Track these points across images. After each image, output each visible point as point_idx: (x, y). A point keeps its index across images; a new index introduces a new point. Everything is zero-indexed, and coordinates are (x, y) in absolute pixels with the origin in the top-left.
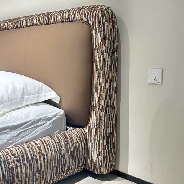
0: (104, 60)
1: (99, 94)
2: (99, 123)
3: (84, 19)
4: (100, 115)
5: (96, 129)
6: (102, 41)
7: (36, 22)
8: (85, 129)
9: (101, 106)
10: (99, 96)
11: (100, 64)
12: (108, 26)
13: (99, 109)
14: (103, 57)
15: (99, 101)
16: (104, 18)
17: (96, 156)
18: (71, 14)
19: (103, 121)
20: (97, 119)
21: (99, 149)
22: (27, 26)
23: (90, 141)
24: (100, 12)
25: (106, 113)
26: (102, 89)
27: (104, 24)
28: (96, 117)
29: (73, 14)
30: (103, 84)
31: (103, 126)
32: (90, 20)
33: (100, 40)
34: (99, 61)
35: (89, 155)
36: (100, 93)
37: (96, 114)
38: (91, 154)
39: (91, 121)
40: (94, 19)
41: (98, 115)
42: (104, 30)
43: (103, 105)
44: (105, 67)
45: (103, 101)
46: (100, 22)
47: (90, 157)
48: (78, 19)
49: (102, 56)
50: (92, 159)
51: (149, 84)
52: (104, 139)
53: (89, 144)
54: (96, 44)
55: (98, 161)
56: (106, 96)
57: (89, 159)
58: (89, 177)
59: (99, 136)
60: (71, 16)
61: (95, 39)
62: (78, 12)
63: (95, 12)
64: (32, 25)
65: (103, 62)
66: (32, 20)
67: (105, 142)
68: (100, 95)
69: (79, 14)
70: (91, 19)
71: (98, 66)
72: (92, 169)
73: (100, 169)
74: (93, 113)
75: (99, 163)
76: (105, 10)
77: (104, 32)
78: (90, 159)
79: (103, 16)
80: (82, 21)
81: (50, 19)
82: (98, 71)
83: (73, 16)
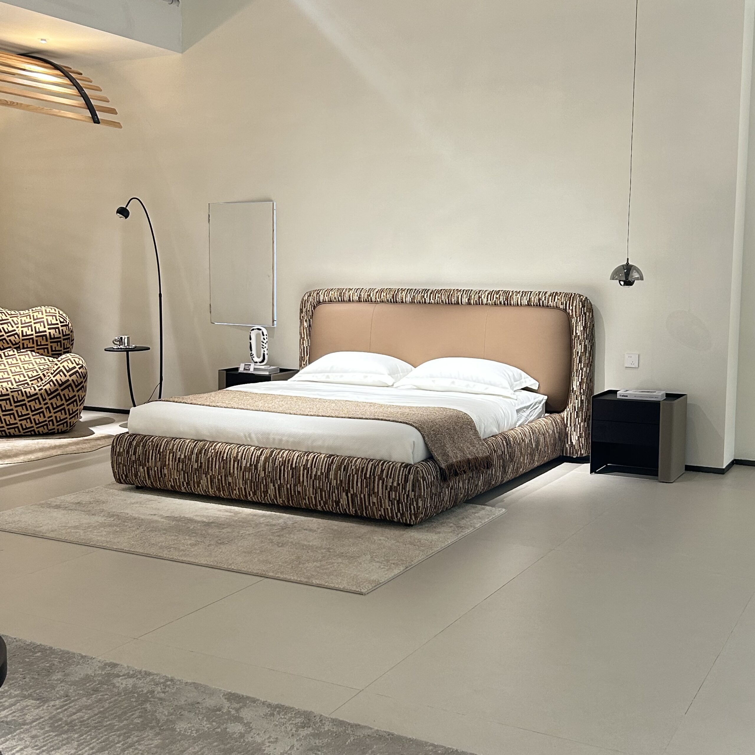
0: (585, 346)
1: (580, 378)
2: (581, 406)
3: (561, 307)
4: (581, 398)
5: (577, 412)
6: (584, 329)
7: (487, 300)
8: (562, 414)
9: (582, 390)
10: (580, 380)
11: (581, 350)
12: (589, 316)
13: (580, 393)
14: (585, 343)
15: (580, 384)
16: (585, 309)
17: (577, 439)
18: (543, 299)
19: (584, 404)
20: (578, 402)
21: (580, 431)
22: (469, 303)
23: (569, 425)
24: (581, 303)
25: (586, 396)
26: (584, 373)
27: (585, 314)
28: (577, 401)
29: (545, 300)
30: (585, 369)
31: (584, 409)
32: (569, 308)
33: (582, 329)
34: (580, 347)
35: (567, 439)
36: (582, 376)
37: (576, 397)
38: (571, 438)
39: (570, 405)
40: (574, 308)
41: (579, 398)
42: (585, 319)
43: (584, 388)
44: (586, 353)
45: (584, 385)
46: (581, 312)
47: (569, 441)
48: (552, 305)
49: (583, 343)
50: (572, 443)
51: (626, 367)
52: (585, 421)
53: (567, 428)
54: (577, 332)
55: (579, 443)
56: (587, 380)
57: (567, 443)
58: (565, 463)
59: (580, 419)
60: (543, 302)
61: (576, 327)
62: (552, 299)
63: (575, 302)
64: (479, 303)
65: (584, 348)
66: (479, 297)
67: (586, 423)
68: (582, 379)
69: (554, 301)
70: (571, 308)
71: (580, 352)
72: (570, 453)
73: (581, 451)
74: (573, 397)
75: (580, 445)
76: (584, 301)
77: (585, 322)
78: (569, 443)
79: (583, 306)
80: (557, 308)
81: (510, 300)
82: (580, 357)
83: (545, 301)
